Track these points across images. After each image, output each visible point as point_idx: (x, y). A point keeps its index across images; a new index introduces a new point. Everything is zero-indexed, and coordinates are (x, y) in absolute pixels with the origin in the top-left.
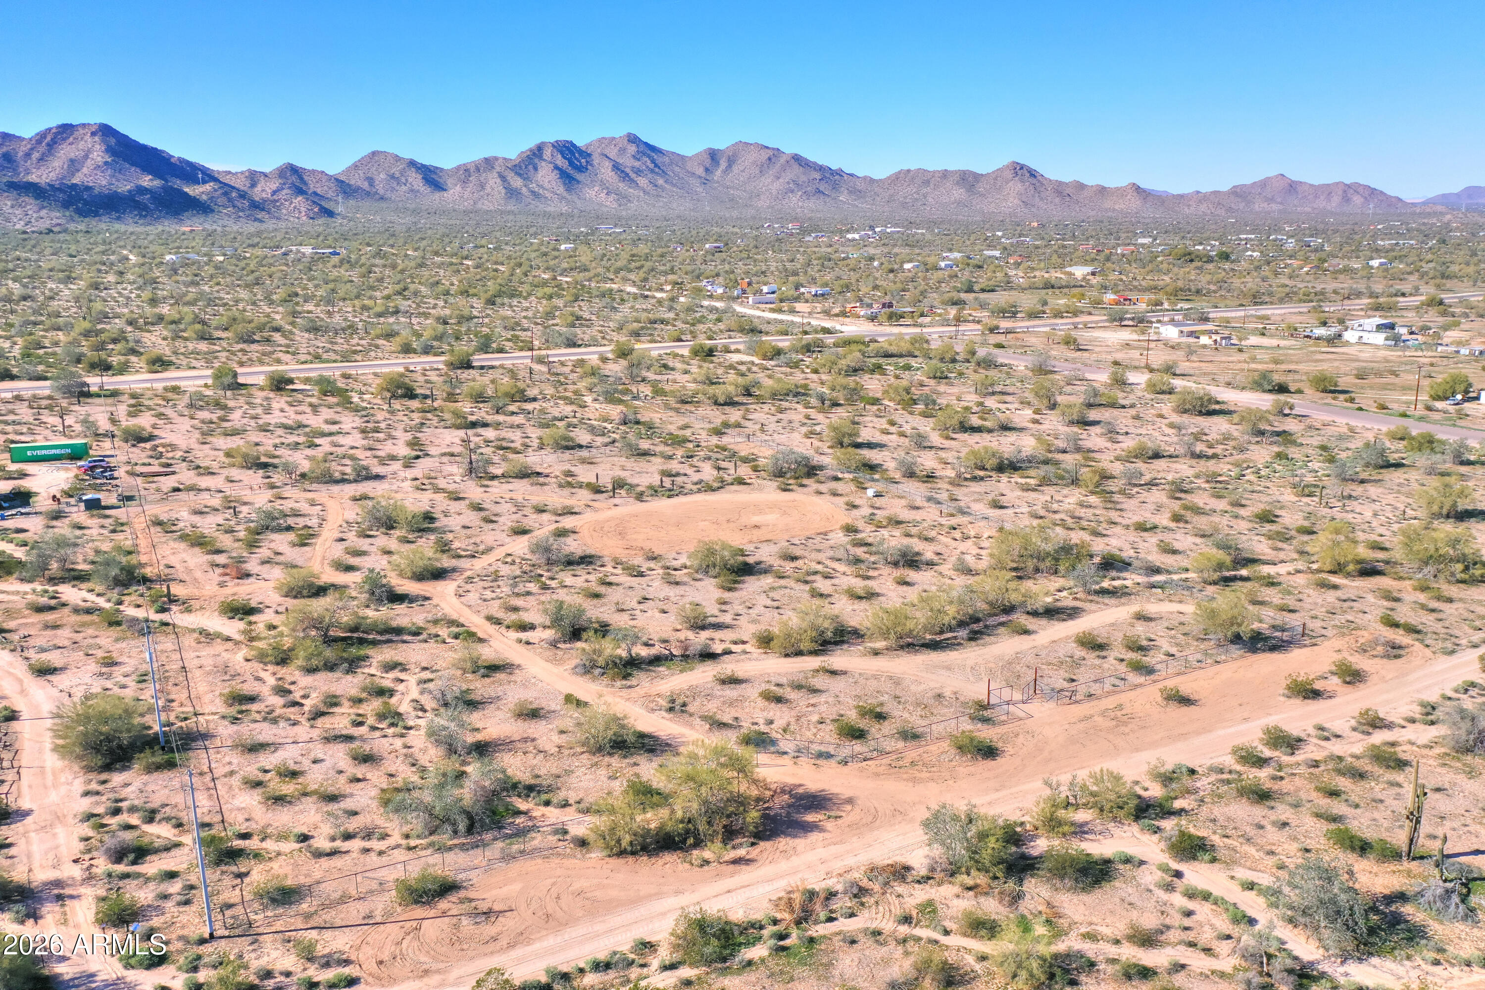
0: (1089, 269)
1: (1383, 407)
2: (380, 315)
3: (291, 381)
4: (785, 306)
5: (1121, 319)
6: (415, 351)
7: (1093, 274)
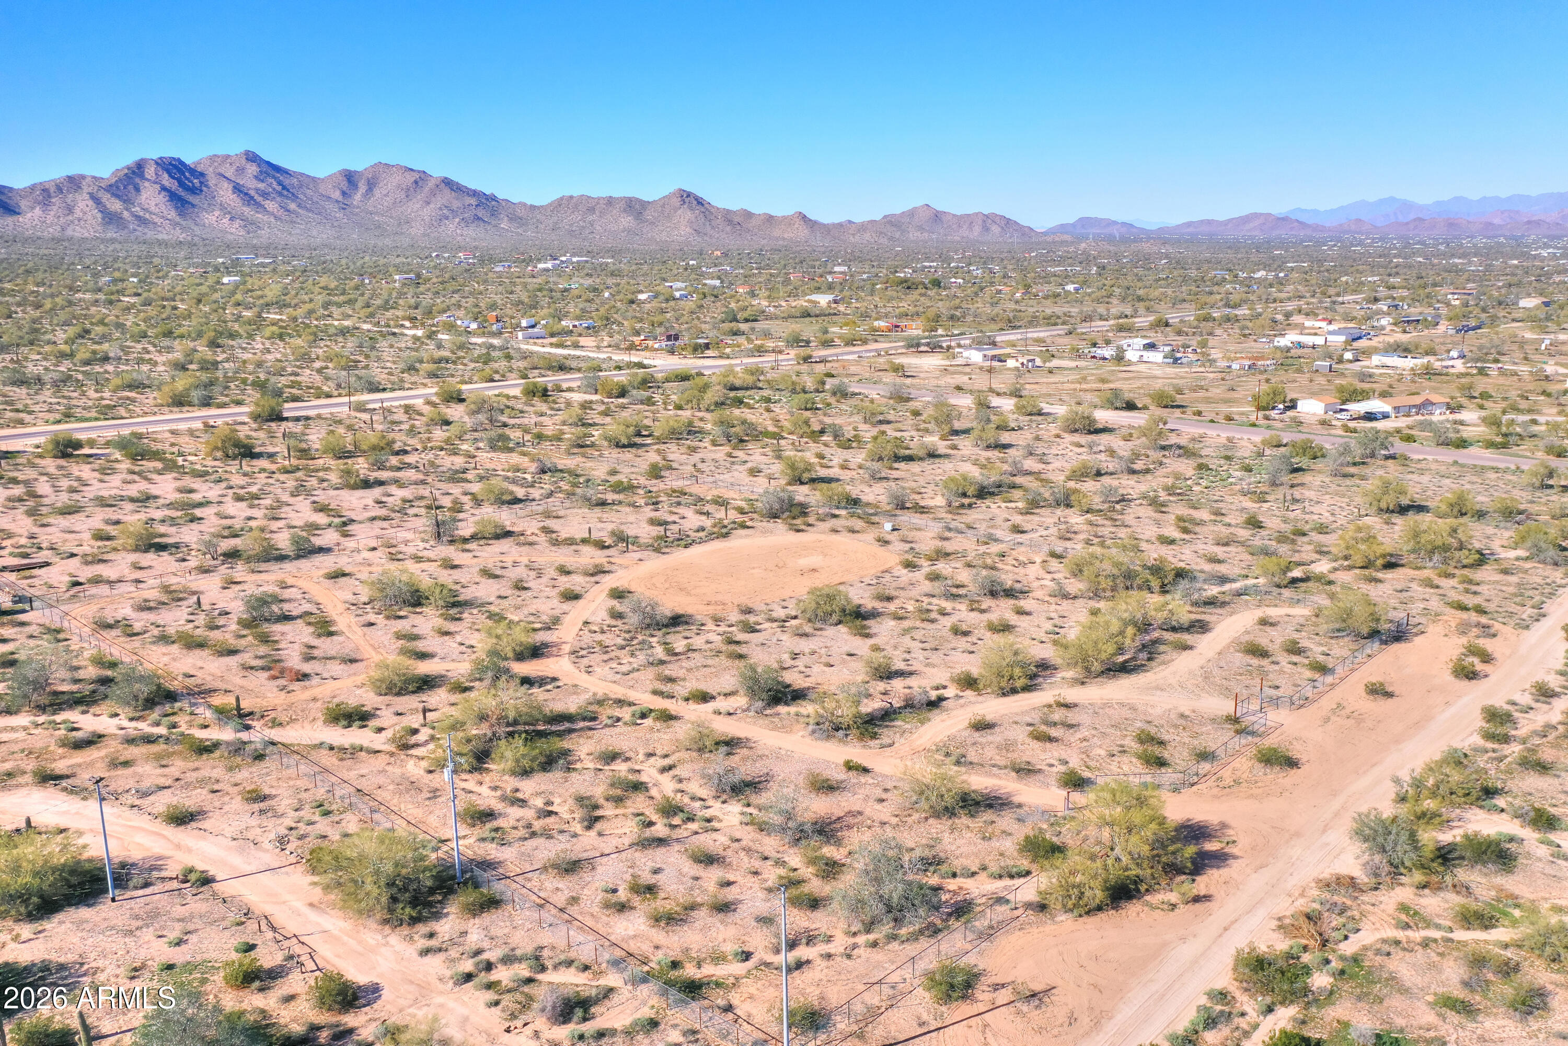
0: (830, 297)
1: (1229, 419)
2: (87, 363)
3: (78, 445)
4: (569, 341)
5: (918, 345)
6: (190, 404)
7: (836, 302)
